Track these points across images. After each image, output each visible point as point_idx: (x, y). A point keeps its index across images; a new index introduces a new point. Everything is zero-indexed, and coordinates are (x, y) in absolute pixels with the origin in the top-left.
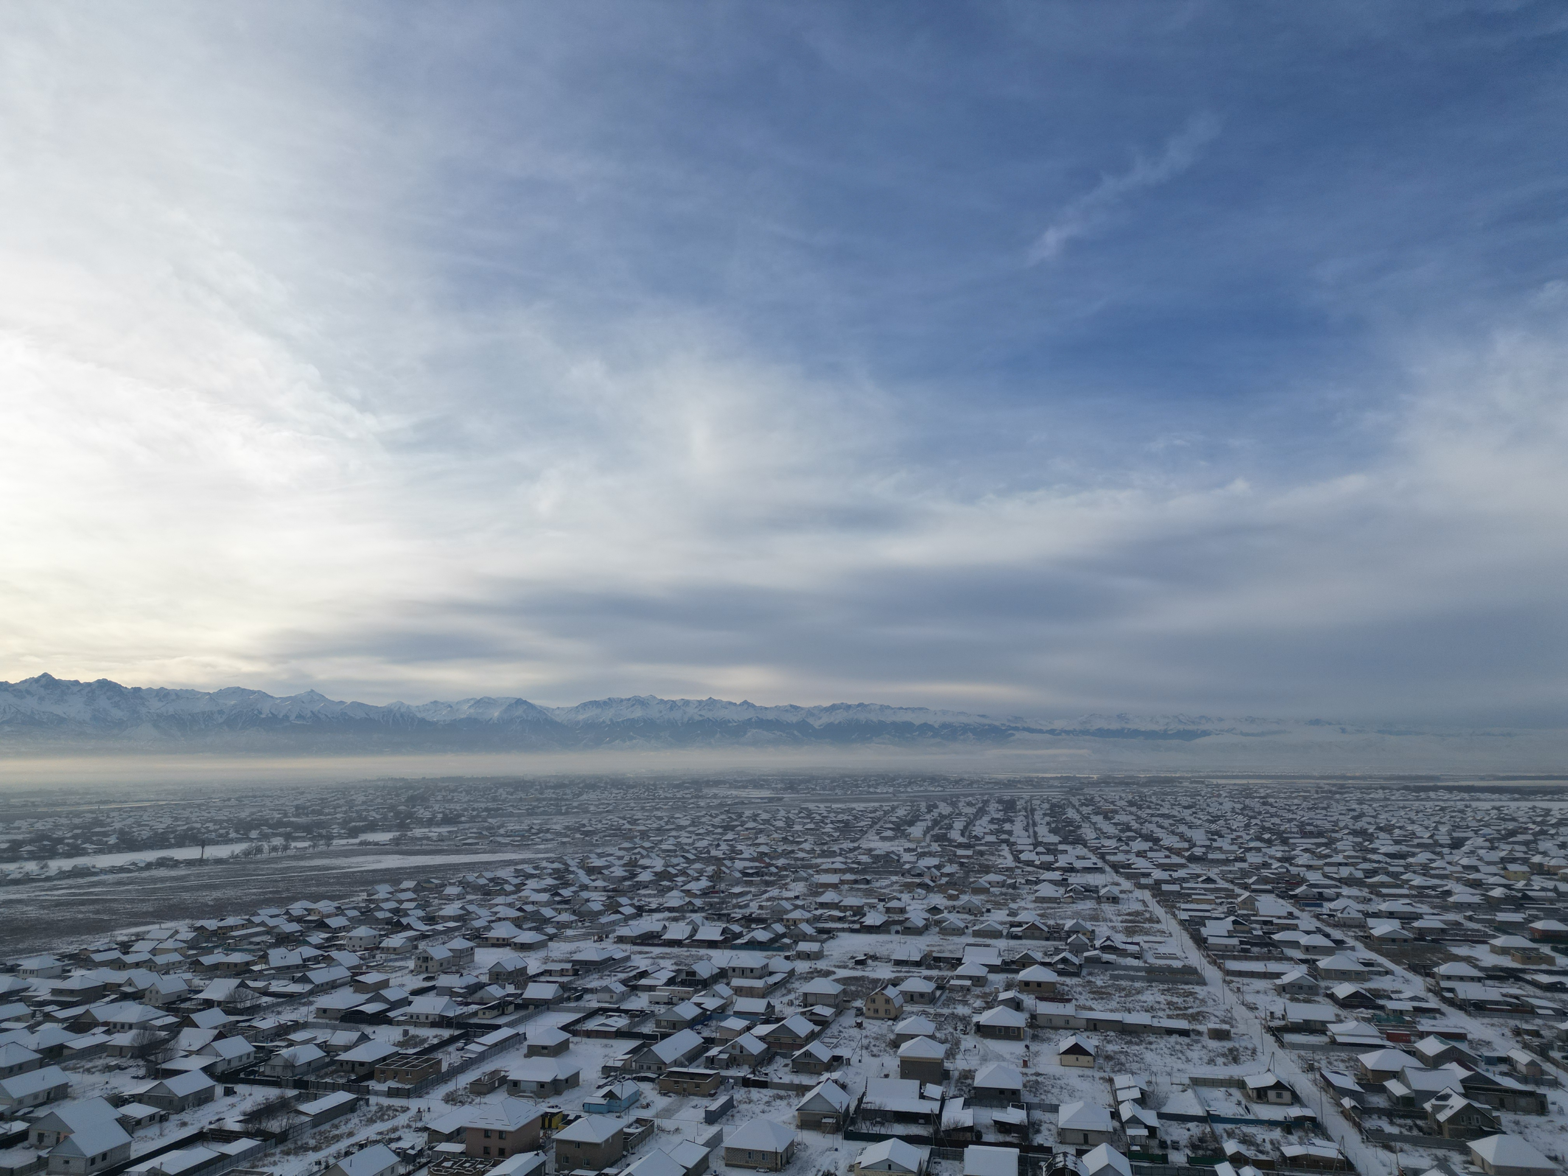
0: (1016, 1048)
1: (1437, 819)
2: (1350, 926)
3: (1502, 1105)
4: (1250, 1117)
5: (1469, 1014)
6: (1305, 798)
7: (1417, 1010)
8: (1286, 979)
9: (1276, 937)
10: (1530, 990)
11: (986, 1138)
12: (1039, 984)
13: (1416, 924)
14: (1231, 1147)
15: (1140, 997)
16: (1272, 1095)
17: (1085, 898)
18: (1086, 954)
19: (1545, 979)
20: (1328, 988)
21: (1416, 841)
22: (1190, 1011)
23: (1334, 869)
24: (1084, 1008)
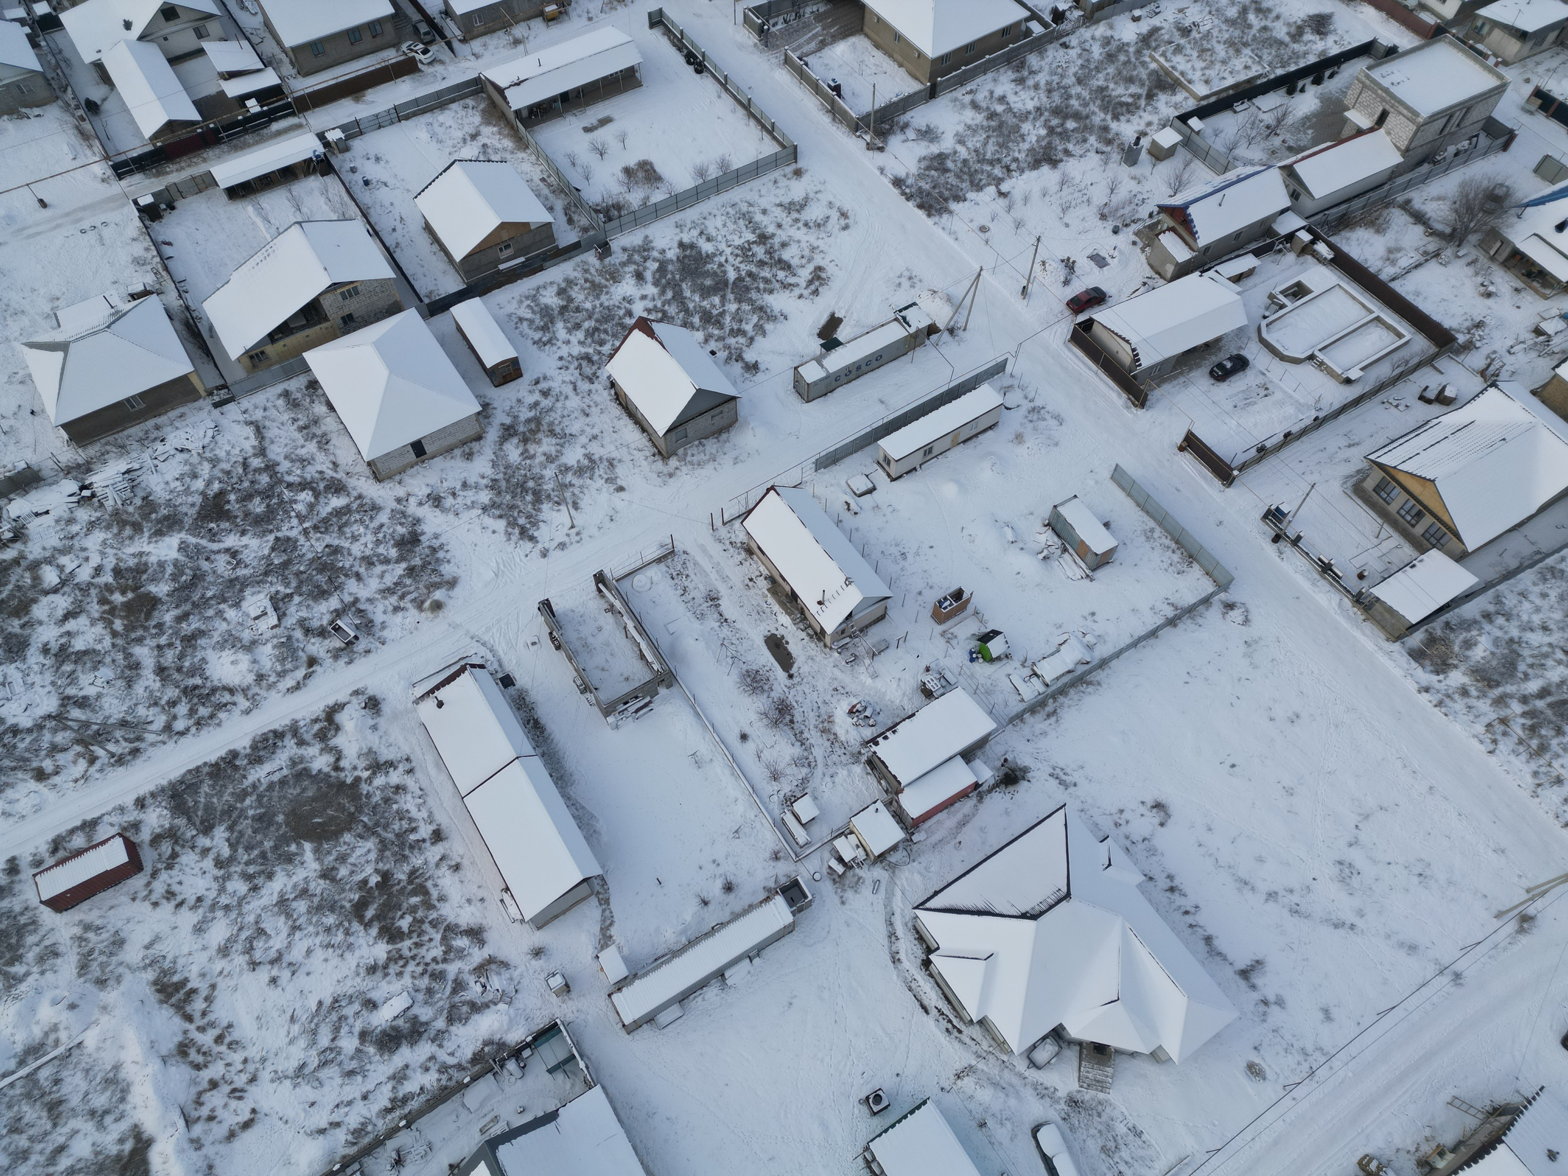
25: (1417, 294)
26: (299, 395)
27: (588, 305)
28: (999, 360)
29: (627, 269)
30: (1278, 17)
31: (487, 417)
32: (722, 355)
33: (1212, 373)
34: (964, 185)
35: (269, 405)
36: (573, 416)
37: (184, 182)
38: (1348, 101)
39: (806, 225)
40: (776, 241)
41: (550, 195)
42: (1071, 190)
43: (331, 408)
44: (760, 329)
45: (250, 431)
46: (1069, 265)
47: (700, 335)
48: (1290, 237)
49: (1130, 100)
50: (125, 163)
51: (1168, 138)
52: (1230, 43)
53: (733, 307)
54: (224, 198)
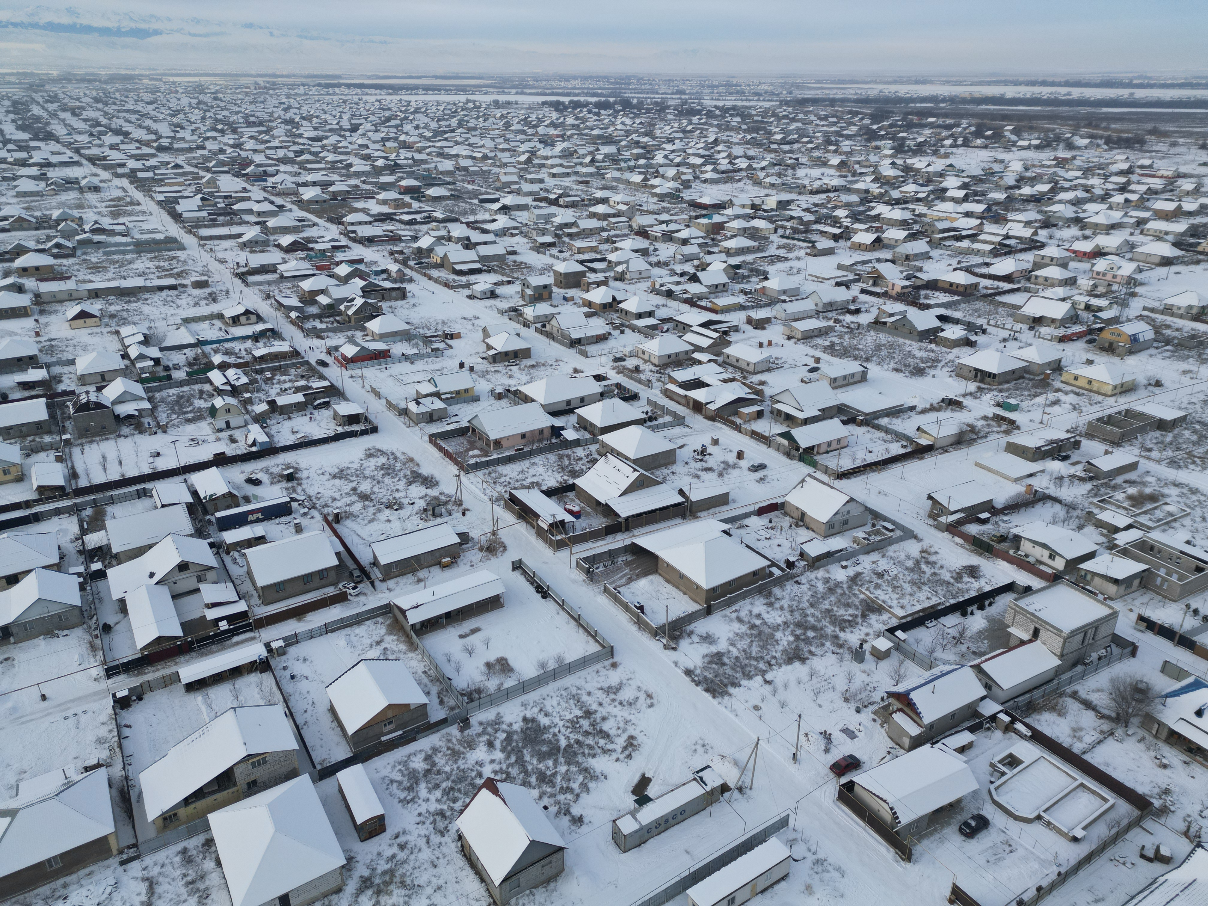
0: (28, 323)
1: (341, 109)
2: (288, 194)
3: (383, 298)
4: (230, 336)
5: (365, 246)
6: (247, 94)
7: (334, 247)
8: (245, 238)
9: (235, 207)
10: (399, 225)
11: (11, 397)
12: (37, 268)
13: (331, 189)
14: (217, 359)
15: (132, 266)
16: (243, 319)
17: (67, 190)
18: (78, 238)
19: (406, 218)
20: (276, 240)
21: (328, 127)
22: (175, 271)
23: (273, 151)
24: (85, 281)
25: (1108, 765)
26: (194, 852)
27: (447, 769)
28: (783, 815)
29: (481, 739)
30: (942, 567)
31: (349, 870)
32: (553, 809)
33: (960, 830)
34: (738, 675)
35: (167, 862)
36: (422, 868)
37: (156, 680)
38: (1008, 620)
39: (621, 703)
40: (598, 716)
41: (429, 684)
42: (819, 679)
43: (219, 863)
44: (585, 787)
45: (143, 887)
46: (827, 737)
47: (535, 793)
48: (993, 718)
49: (850, 618)
50: (116, 667)
51: (883, 644)
52: (913, 583)
53: (563, 769)
54: (183, 690)
